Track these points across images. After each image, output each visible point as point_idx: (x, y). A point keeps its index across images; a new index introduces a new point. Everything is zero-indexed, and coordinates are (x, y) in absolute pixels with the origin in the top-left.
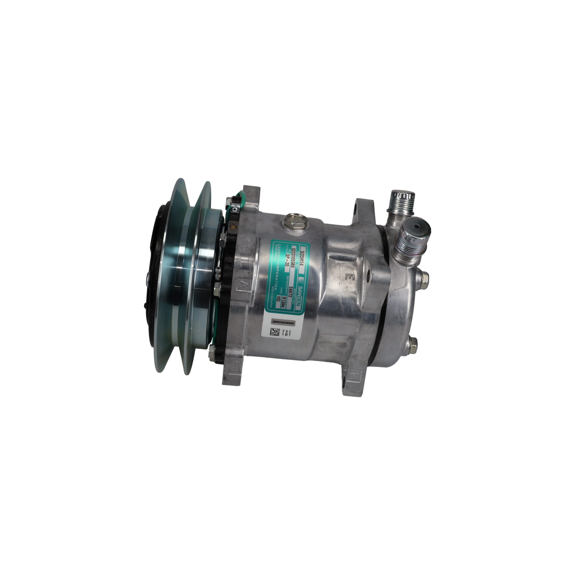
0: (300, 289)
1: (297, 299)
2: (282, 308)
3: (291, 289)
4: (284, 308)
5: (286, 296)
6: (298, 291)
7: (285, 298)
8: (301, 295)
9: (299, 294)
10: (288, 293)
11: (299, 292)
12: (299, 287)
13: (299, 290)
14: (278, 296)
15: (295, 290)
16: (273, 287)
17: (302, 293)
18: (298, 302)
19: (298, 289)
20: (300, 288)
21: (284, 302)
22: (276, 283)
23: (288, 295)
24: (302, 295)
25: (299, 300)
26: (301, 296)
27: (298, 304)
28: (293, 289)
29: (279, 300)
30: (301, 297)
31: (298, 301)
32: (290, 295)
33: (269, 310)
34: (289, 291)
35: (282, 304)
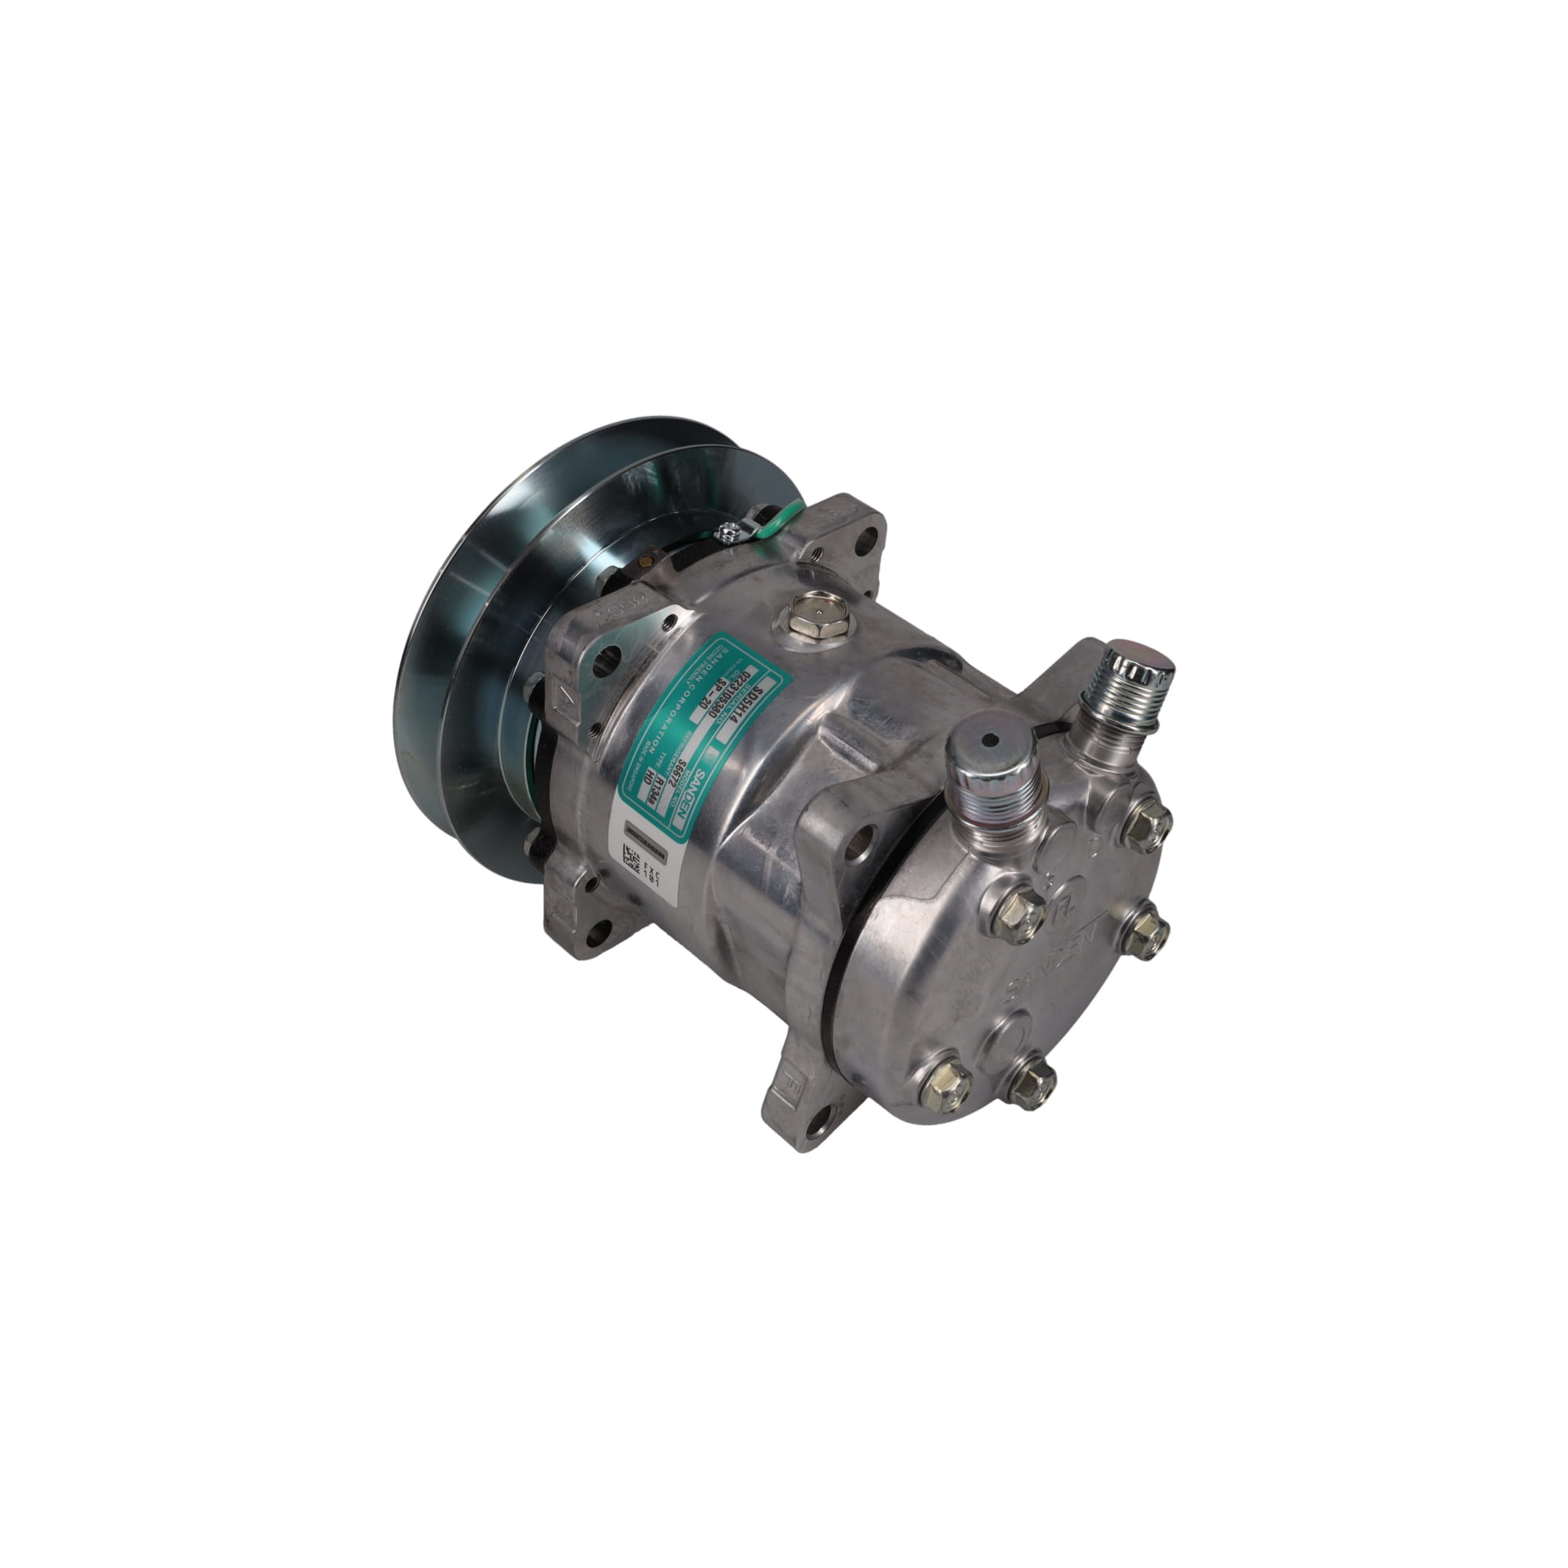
0: (698, 778)
1: (683, 798)
2: (649, 804)
3: (681, 768)
4: (653, 807)
5: (665, 780)
6: (692, 779)
7: (661, 782)
8: (693, 792)
9: (691, 788)
10: (672, 774)
11: (693, 783)
12: (700, 770)
13: (696, 779)
14: (650, 769)
15: (688, 773)
16: (649, 743)
17: (699, 788)
18: (683, 807)
19: (694, 774)
20: (699, 776)
21: (657, 790)
22: (660, 735)
23: (671, 778)
24: (697, 794)
25: (687, 802)
26: (693, 795)
27: (681, 811)
28: (684, 768)
29: (649, 781)
30: (692, 797)
31: (684, 804)
32: (674, 782)
33: (624, 794)
34: (675, 769)
35: (651, 793)
